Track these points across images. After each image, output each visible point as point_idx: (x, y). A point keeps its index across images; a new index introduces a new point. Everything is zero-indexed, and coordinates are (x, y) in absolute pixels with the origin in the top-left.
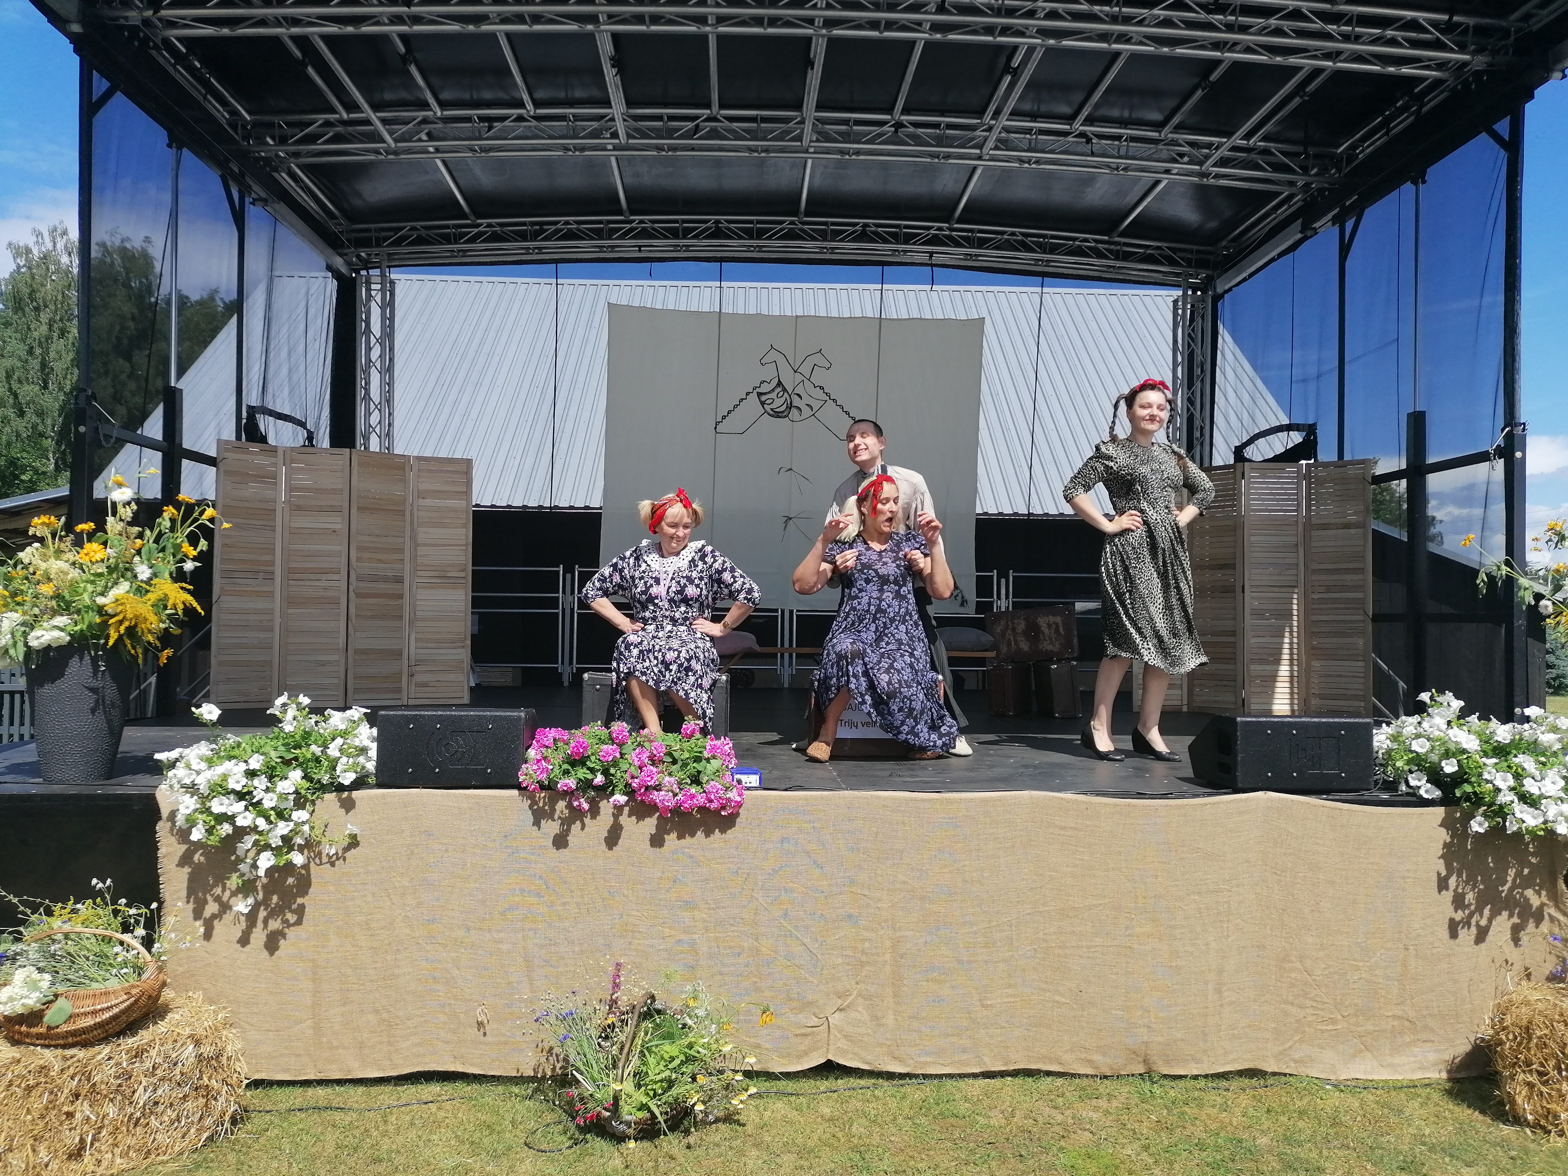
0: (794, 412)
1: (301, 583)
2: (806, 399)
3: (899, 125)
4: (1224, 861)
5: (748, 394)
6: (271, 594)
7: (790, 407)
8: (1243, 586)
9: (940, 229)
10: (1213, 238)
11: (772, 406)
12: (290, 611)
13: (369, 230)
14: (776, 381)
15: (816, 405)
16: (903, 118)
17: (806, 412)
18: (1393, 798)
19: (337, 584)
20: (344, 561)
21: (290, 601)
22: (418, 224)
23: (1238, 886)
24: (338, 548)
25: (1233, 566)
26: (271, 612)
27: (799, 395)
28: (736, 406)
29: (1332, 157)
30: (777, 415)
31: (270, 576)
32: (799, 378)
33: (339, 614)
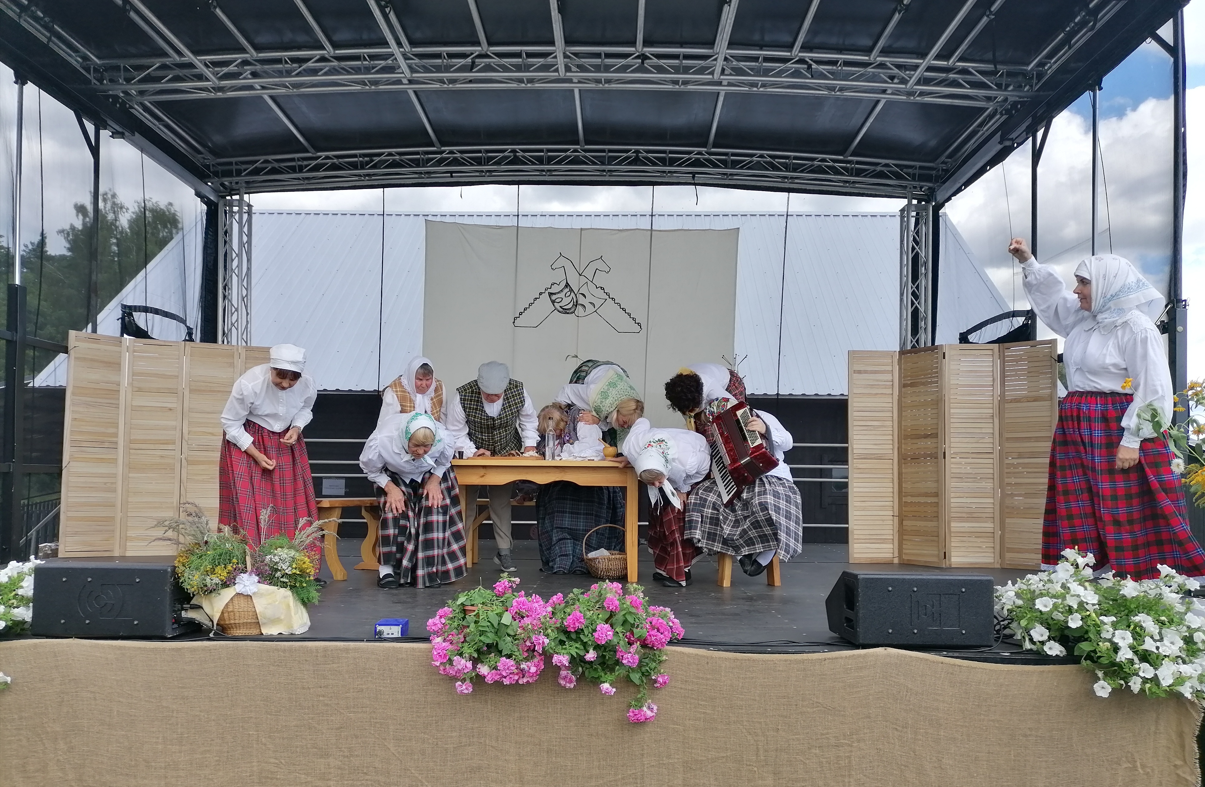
0: (580, 310)
1: (139, 452)
2: (590, 299)
3: (643, 57)
4: (843, 716)
5: (541, 294)
6: (114, 461)
7: (576, 305)
8: (944, 453)
9: (699, 153)
10: (934, 155)
11: (561, 304)
12: (131, 475)
13: (231, 164)
14: (564, 283)
15: (598, 304)
16: (646, 49)
17: (589, 308)
18: (1014, 657)
19: (172, 453)
20: (178, 434)
21: (131, 467)
22: (270, 158)
23: (859, 741)
24: (174, 423)
25: (935, 436)
26: (115, 476)
27: (583, 295)
28: (530, 305)
29: (1024, 74)
30: (565, 311)
31: (114, 446)
32: (583, 280)
33: (174, 477)
